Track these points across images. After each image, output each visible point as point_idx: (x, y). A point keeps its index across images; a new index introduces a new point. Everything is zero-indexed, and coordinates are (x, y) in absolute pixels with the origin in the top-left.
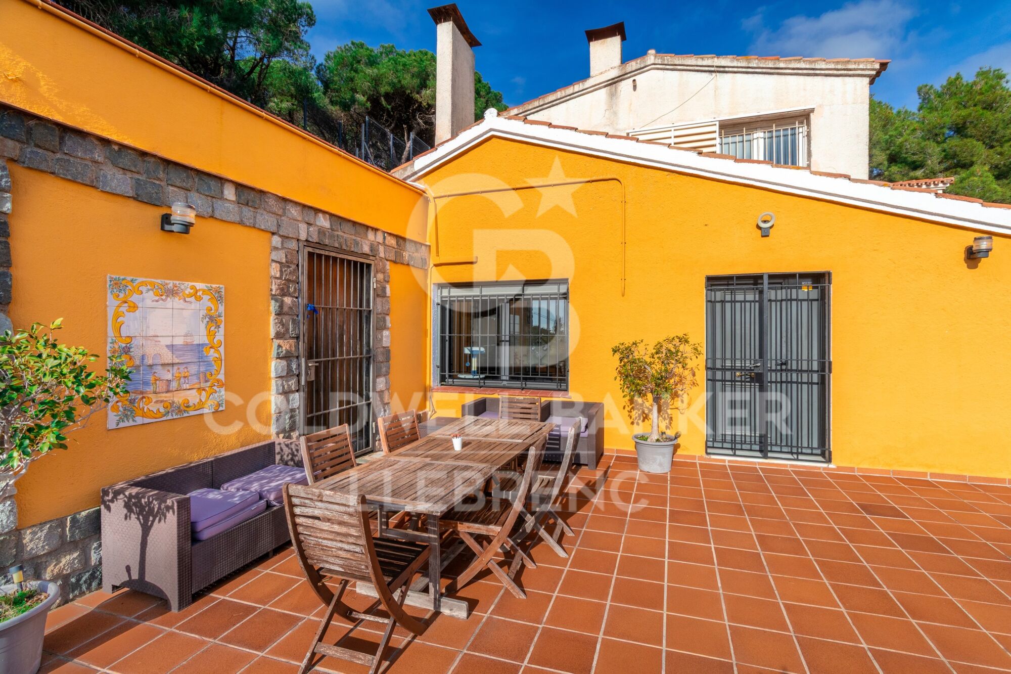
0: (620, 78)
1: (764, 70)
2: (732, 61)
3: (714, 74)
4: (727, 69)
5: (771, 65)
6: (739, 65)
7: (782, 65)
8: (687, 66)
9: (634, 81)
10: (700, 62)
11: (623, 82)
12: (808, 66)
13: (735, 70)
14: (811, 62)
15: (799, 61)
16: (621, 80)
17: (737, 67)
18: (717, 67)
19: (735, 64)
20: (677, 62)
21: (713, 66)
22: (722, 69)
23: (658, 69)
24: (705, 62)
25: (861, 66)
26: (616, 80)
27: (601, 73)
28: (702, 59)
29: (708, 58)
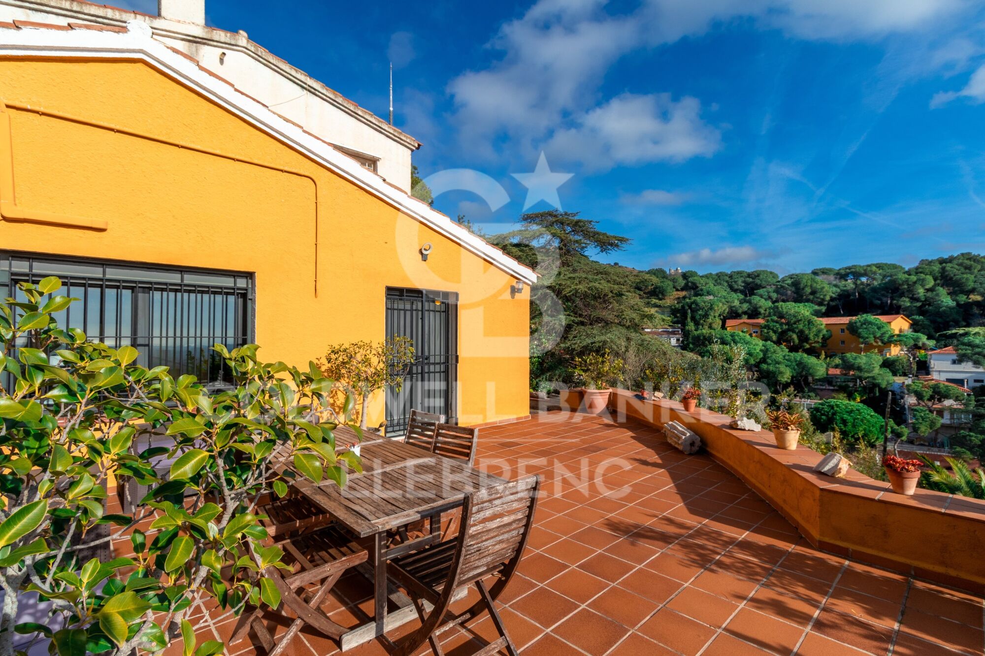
0: (204, 41)
1: (347, 110)
2: (323, 87)
3: (305, 92)
4: (317, 93)
5: (352, 108)
6: (328, 95)
7: (360, 113)
8: (281, 69)
9: (224, 54)
10: (293, 73)
11: (206, 46)
12: (377, 123)
13: (325, 97)
14: (379, 121)
15: (372, 116)
16: (204, 44)
17: (326, 96)
18: (309, 86)
19: (324, 91)
20: (272, 61)
21: (306, 84)
22: (313, 90)
23: (249, 55)
24: (299, 76)
25: (408, 141)
26: (199, 40)
27: (179, 22)
28: (296, 71)
29: (301, 74)
